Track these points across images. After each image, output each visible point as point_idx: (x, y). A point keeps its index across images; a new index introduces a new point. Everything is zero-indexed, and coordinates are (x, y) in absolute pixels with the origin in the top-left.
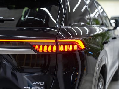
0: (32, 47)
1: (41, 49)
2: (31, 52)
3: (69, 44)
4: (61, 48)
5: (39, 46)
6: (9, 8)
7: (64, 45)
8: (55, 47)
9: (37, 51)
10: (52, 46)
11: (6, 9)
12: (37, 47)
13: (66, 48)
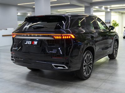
0: (53, 37)
1: (56, 38)
2: (52, 39)
3: (67, 36)
4: (64, 37)
5: (55, 36)
6: (48, 22)
7: (65, 36)
8: (61, 37)
9: (54, 38)
10: (60, 36)
11: (46, 22)
12: (54, 37)
13: (65, 37)
